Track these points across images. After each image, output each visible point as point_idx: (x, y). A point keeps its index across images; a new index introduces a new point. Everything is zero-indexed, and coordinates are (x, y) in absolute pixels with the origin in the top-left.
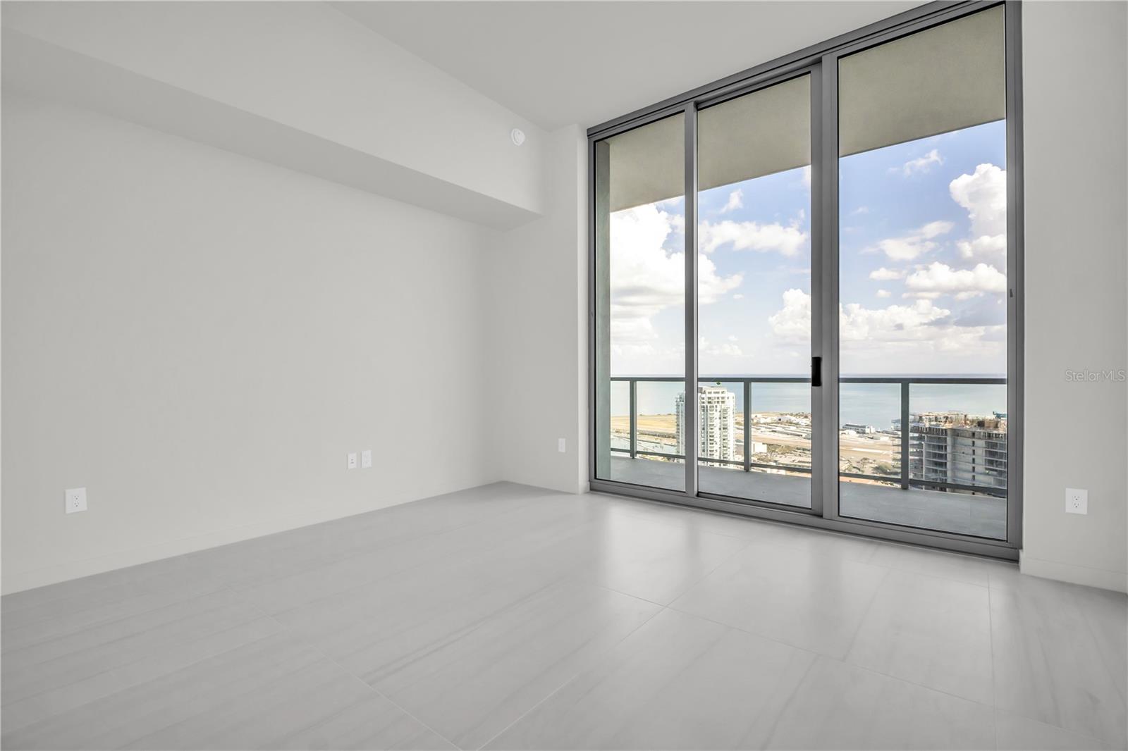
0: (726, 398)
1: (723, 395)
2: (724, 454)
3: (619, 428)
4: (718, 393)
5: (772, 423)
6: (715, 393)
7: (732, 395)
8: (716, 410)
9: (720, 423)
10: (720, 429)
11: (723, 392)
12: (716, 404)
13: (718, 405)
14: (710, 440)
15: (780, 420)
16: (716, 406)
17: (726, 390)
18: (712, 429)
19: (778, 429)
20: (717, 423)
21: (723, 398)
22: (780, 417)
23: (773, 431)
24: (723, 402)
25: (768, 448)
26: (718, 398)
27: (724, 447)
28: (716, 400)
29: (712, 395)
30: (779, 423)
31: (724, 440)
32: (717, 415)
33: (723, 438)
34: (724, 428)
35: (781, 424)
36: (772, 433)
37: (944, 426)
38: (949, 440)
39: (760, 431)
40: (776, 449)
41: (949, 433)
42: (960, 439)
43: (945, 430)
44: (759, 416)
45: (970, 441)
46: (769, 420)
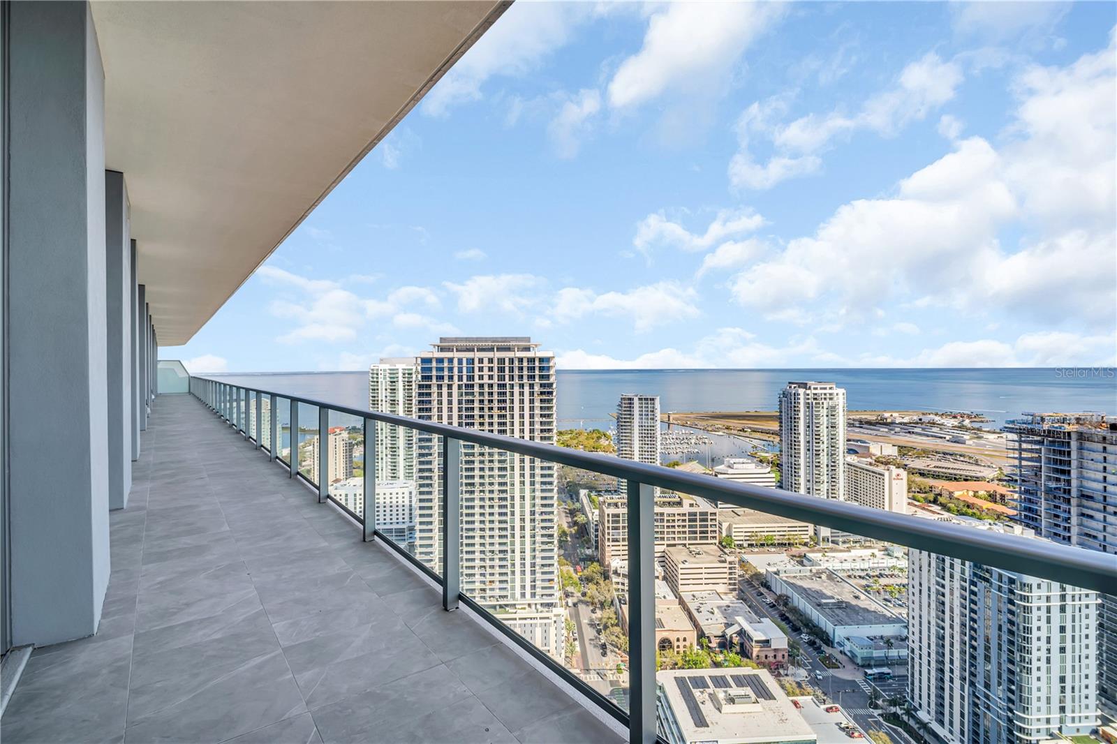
0: (835, 394)
1: (831, 391)
2: (832, 455)
3: (729, 424)
4: (825, 389)
5: (910, 423)
6: (821, 389)
7: (841, 391)
8: (823, 407)
9: (828, 420)
10: (827, 428)
11: (830, 388)
12: (823, 400)
13: (825, 402)
14: (816, 439)
15: (920, 420)
16: (823, 403)
17: (834, 386)
18: (818, 427)
19: (916, 430)
20: (824, 421)
21: (830, 394)
22: (921, 417)
23: (909, 432)
24: (831, 399)
25: (899, 451)
26: (825, 394)
27: (832, 447)
28: (823, 396)
29: (818, 391)
30: (917, 423)
31: (832, 439)
32: (824, 412)
33: (830, 436)
34: (832, 427)
35: (922, 424)
36: (908, 435)
37: (1067, 428)
38: (1074, 444)
39: (893, 432)
40: (909, 452)
41: (1074, 436)
42: (1087, 444)
43: (1069, 433)
44: (895, 415)
45: (1100, 446)
46: (906, 420)
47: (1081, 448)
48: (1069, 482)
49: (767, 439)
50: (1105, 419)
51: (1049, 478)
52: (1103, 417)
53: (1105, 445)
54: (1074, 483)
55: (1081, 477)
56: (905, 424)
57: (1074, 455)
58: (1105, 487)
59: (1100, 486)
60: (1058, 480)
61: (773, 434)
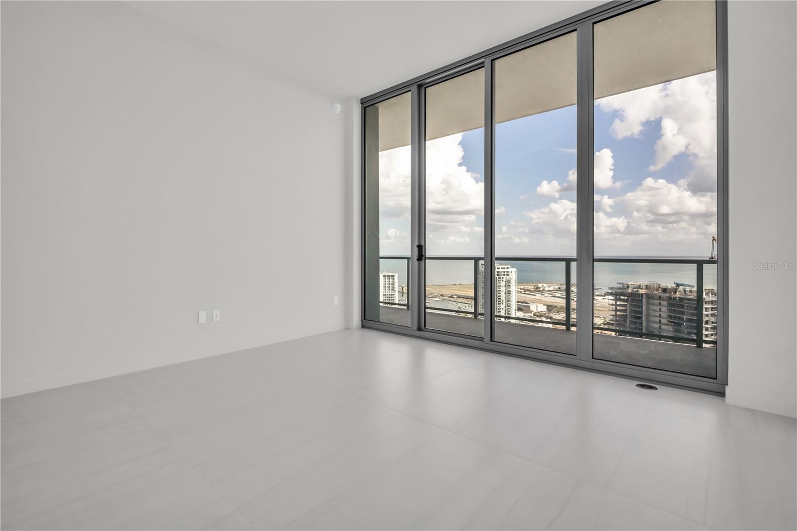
0: (510, 272)
1: (508, 270)
2: (508, 311)
3: (443, 293)
4: (504, 268)
5: (554, 291)
6: (502, 268)
7: (514, 270)
8: (503, 281)
9: (505, 290)
10: (505, 294)
11: (508, 268)
12: (503, 276)
13: (504, 277)
14: (498, 301)
15: (560, 288)
16: (503, 278)
17: (509, 267)
18: (499, 293)
19: (557, 295)
20: (503, 289)
21: (508, 272)
22: (560, 286)
23: (553, 296)
24: (508, 275)
25: (547, 308)
26: (504, 272)
27: (508, 306)
28: (503, 273)
29: (500, 270)
30: (558, 291)
31: (508, 301)
32: (503, 284)
33: (507, 300)
34: (508, 293)
35: (560, 291)
36: (553, 298)
37: (641, 291)
38: (644, 301)
39: (544, 296)
40: (553, 309)
41: (644, 296)
42: (651, 301)
43: (642, 294)
44: (545, 285)
45: (657, 302)
46: (551, 288)
47: (648, 303)
48: (641, 324)
49: (467, 302)
50: (660, 286)
51: (631, 322)
52: (659, 285)
53: (660, 301)
54: (644, 324)
55: (648, 321)
56: (551, 291)
57: (644, 307)
58: (660, 326)
59: (657, 326)
60: (636, 323)
61: (471, 299)
